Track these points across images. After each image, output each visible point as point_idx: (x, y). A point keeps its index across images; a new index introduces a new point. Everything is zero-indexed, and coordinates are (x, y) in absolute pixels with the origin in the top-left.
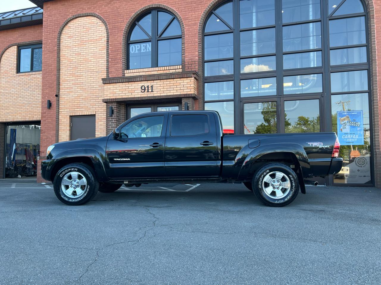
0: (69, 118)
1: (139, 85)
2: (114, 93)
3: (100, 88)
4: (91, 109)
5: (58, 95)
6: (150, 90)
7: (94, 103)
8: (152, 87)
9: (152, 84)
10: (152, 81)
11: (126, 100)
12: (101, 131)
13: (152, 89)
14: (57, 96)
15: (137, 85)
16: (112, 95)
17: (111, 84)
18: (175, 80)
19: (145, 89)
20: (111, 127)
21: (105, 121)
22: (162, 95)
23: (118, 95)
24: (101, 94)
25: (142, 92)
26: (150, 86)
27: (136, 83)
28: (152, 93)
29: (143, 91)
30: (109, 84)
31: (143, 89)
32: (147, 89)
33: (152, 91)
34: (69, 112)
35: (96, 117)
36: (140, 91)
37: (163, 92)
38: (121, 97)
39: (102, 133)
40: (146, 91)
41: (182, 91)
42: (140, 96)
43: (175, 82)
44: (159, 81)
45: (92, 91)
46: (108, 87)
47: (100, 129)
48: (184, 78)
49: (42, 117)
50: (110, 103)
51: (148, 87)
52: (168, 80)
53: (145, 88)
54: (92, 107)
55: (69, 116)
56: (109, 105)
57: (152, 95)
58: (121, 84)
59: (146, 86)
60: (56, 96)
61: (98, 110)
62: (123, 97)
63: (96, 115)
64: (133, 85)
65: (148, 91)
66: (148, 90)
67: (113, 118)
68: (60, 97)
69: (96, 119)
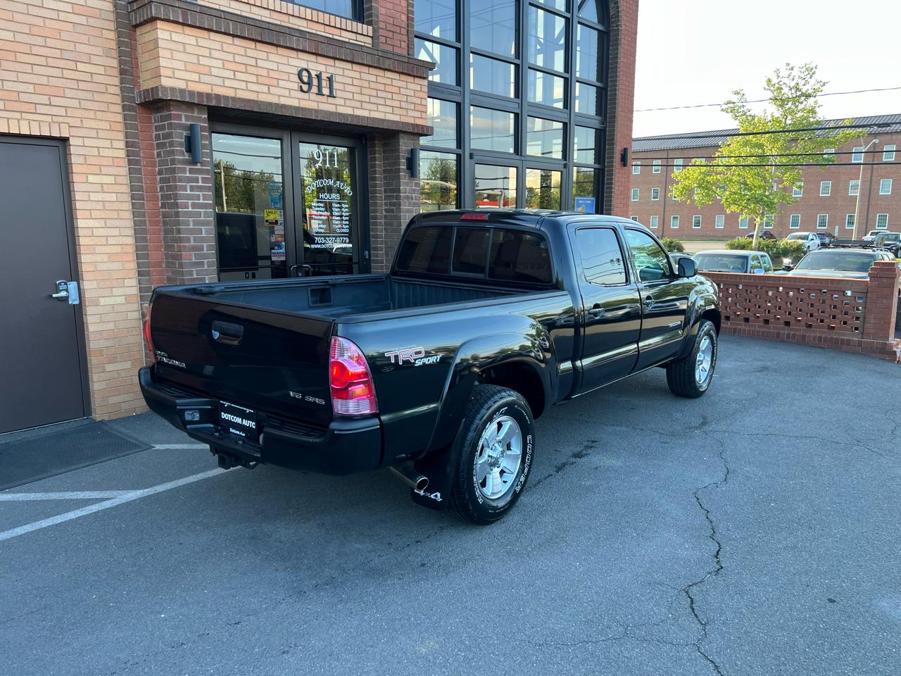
1: (293, 62)
2: (201, 69)
3: (83, 20)
4: (41, 109)
6: (326, 91)
7: (53, 81)
8: (330, 79)
9: (331, 70)
10: (331, 62)
12: (102, 215)
13: (331, 88)
15: (284, 60)
16: (195, 77)
17: (187, 30)
18: (388, 74)
19: (310, 84)
20: (194, 206)
21: (125, 171)
22: (359, 113)
23: (219, 81)
24: (86, 49)
25: (302, 90)
26: (324, 76)
27: (281, 51)
28: (331, 100)
29: (305, 87)
30: (179, 28)
31: (307, 81)
32: (315, 82)
33: (331, 95)
35: (73, 150)
36: (296, 86)
37: (358, 105)
38: (230, 93)
39: (109, 223)
40: (315, 89)
41: (404, 112)
42: (295, 103)
43: (389, 82)
44: (349, 66)
45: (40, 22)
46: (175, 37)
47: (100, 206)
48: (409, 75)
50: (184, 107)
51: (319, 77)
52: (373, 71)
53: (310, 76)
54: (45, 100)
56: (179, 117)
57: (332, 109)
58: (229, 39)
59: (313, 74)
61: (82, 119)
62: (241, 94)
63: (72, 141)
64: (272, 57)
65: (320, 93)
66: (320, 87)
67: (200, 171)
69: (74, 159)
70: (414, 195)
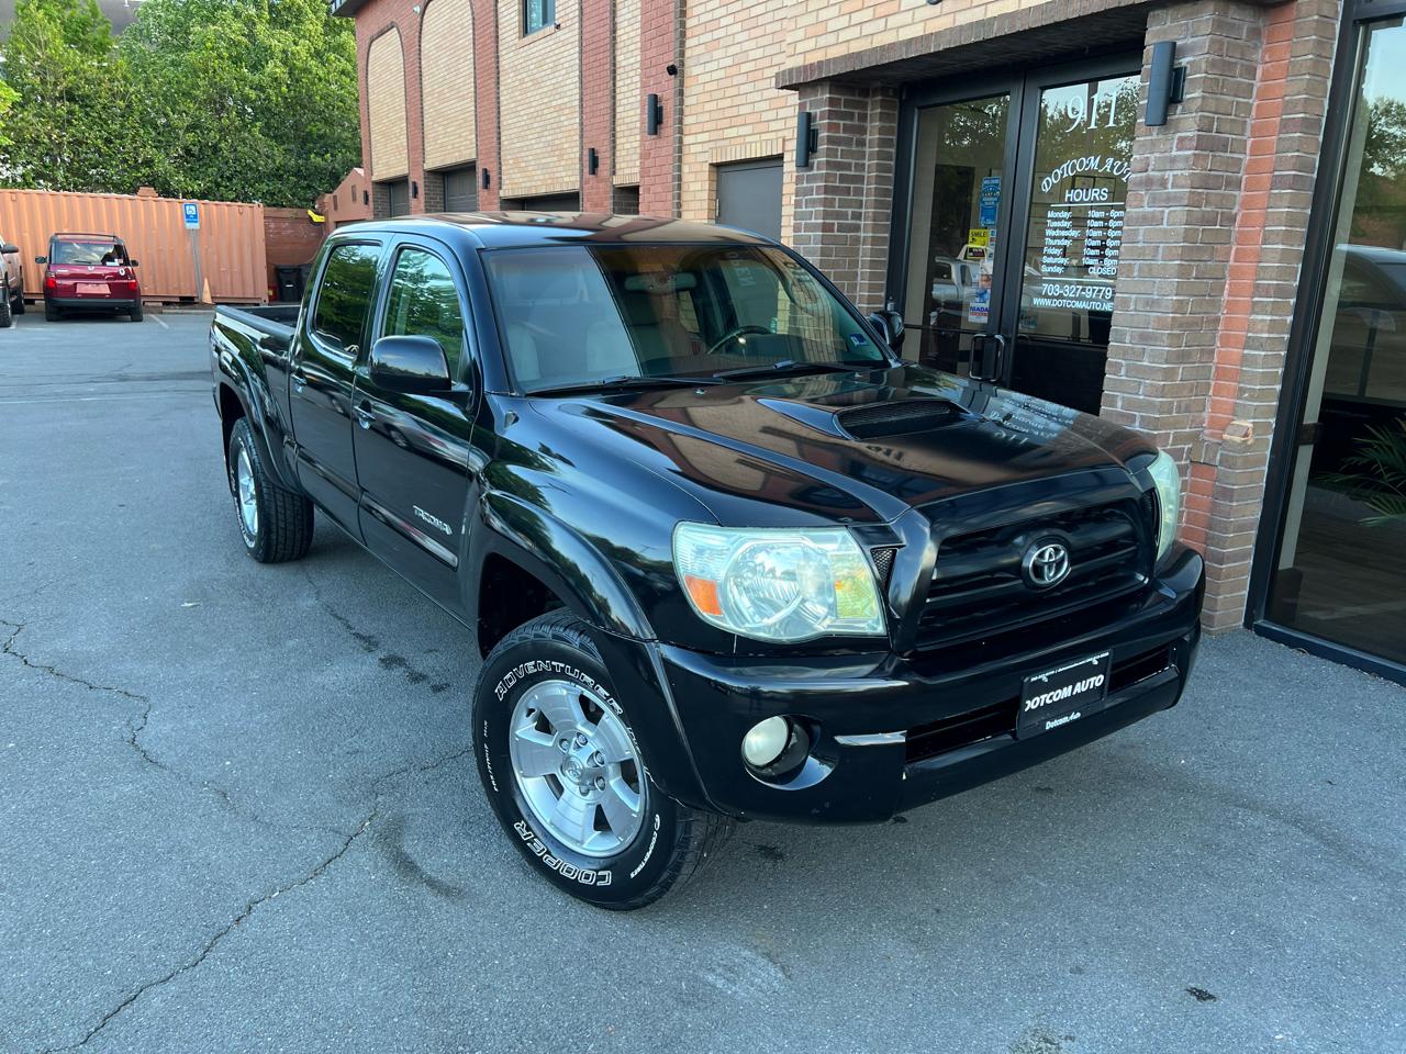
0: (706, 176)
2: (819, 29)
4: (770, 126)
5: (677, 65)
11: (857, 68)
14: (672, 70)
16: (813, 43)
23: (833, 38)
25: (931, 3)
34: (706, 147)
35: (785, 167)
38: (842, 51)
42: (919, 30)
49: (644, 172)
50: (810, 88)
55: (706, 167)
60: (670, 74)
61: (787, 130)
62: (855, 47)
63: (785, 158)
68: (687, 71)
69: (786, 179)
70: (1169, 175)
